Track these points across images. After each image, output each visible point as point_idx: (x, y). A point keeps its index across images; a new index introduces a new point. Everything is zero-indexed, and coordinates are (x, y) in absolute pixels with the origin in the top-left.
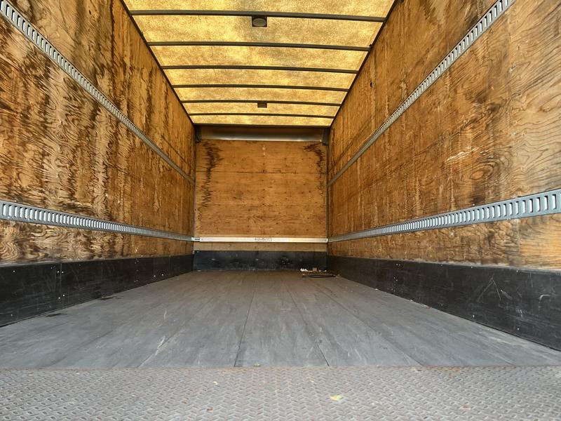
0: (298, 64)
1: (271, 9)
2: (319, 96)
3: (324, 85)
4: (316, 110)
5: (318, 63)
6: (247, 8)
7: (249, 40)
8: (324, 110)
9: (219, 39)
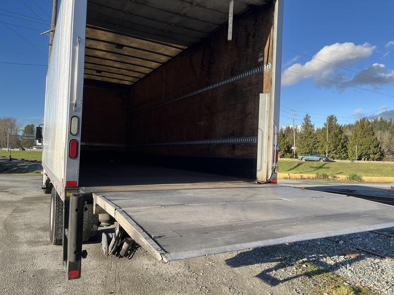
0: (128, 61)
1: (126, 44)
2: (131, 74)
3: (136, 70)
4: (126, 78)
5: (138, 63)
6: (116, 42)
7: (109, 50)
8: (130, 79)
9: (95, 47)
